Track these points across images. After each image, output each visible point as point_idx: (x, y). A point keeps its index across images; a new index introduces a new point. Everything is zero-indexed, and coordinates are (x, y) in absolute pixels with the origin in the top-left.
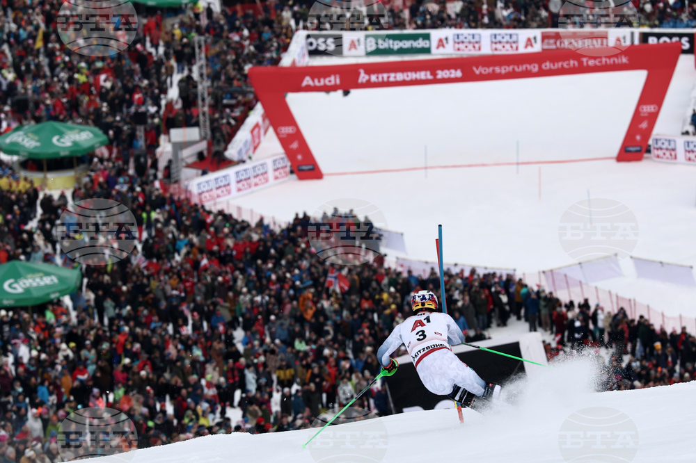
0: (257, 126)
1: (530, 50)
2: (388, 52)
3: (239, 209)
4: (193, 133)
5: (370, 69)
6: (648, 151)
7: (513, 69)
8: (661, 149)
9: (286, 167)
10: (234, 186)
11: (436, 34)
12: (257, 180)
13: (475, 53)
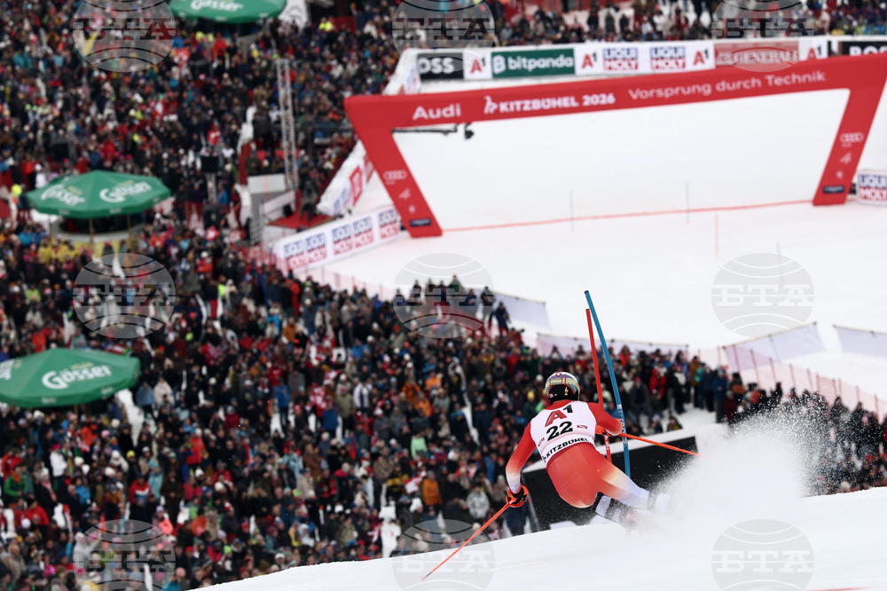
0: (357, 170)
1: (700, 67)
2: (521, 73)
3: (337, 276)
4: (276, 182)
5: (499, 95)
6: (853, 191)
7: (680, 92)
8: (869, 188)
9: (395, 222)
10: (330, 248)
11: (581, 50)
12: (359, 239)
13: (631, 72)
